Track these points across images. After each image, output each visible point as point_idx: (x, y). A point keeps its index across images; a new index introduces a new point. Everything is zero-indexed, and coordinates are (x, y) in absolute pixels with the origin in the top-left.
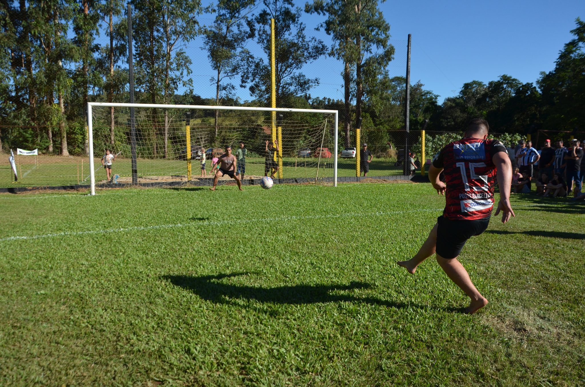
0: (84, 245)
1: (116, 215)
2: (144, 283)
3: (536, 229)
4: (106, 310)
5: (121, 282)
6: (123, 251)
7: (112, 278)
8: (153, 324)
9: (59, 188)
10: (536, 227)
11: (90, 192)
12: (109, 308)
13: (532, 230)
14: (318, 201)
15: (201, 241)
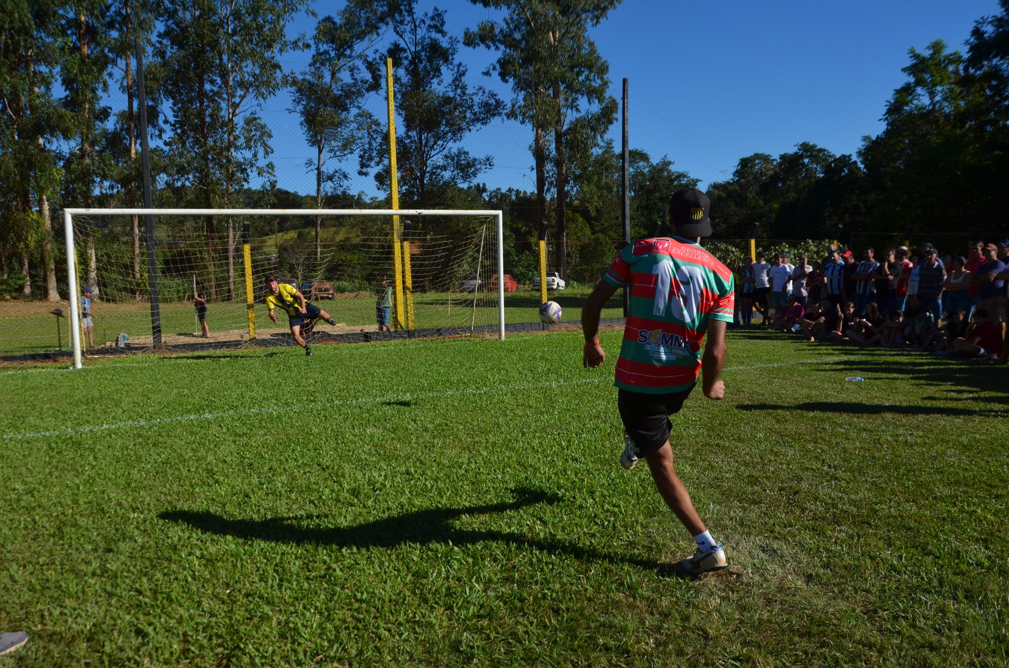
0: (30, 454)
1: (105, 402)
2: (109, 517)
3: (814, 400)
4: (25, 567)
5: (69, 517)
6: (94, 463)
7: (56, 511)
8: (97, 586)
9: (25, 358)
10: (817, 396)
11: (74, 364)
12: (31, 562)
13: (807, 401)
14: (462, 365)
15: (234, 442)
